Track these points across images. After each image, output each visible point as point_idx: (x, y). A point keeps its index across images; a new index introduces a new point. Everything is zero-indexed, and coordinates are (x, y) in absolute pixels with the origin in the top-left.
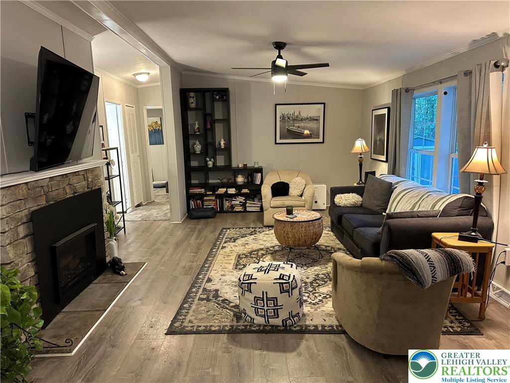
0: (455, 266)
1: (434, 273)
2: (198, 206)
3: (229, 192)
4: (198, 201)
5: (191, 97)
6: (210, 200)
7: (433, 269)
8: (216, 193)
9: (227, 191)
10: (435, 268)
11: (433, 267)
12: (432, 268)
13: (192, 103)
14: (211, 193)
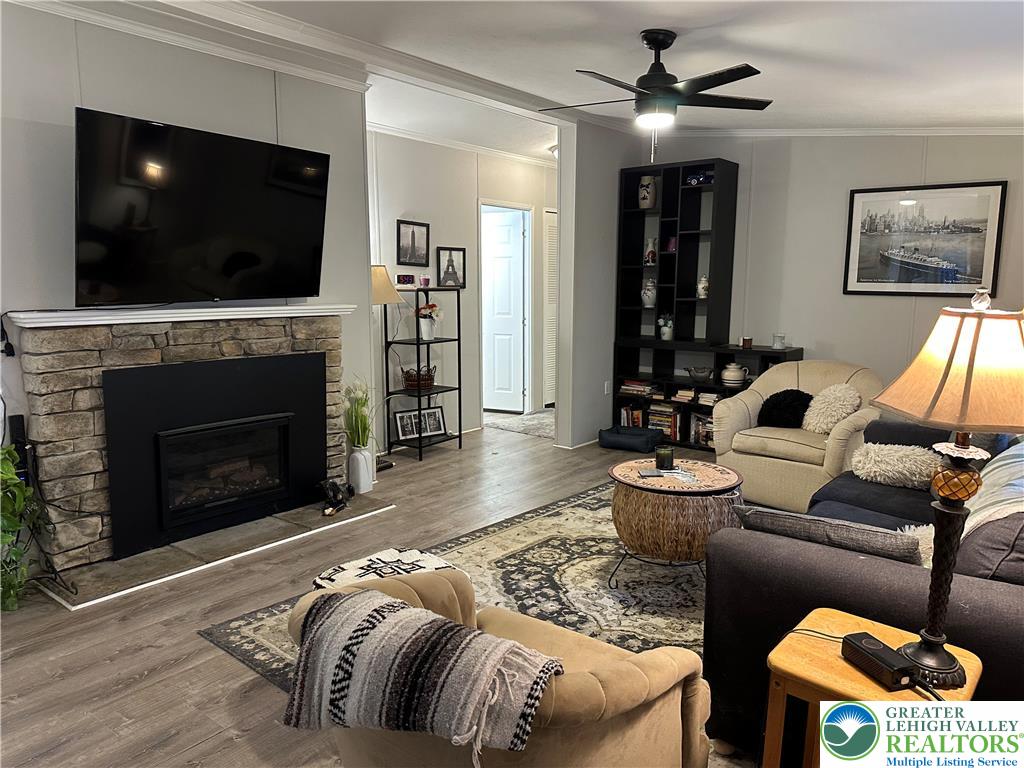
0: (409, 700)
1: (339, 691)
2: (634, 422)
3: (702, 401)
4: (635, 413)
5: (643, 186)
6: (661, 414)
7: (344, 679)
8: (673, 399)
9: (696, 399)
10: (349, 678)
11: (346, 672)
12: (341, 674)
13: (644, 198)
14: (662, 398)
